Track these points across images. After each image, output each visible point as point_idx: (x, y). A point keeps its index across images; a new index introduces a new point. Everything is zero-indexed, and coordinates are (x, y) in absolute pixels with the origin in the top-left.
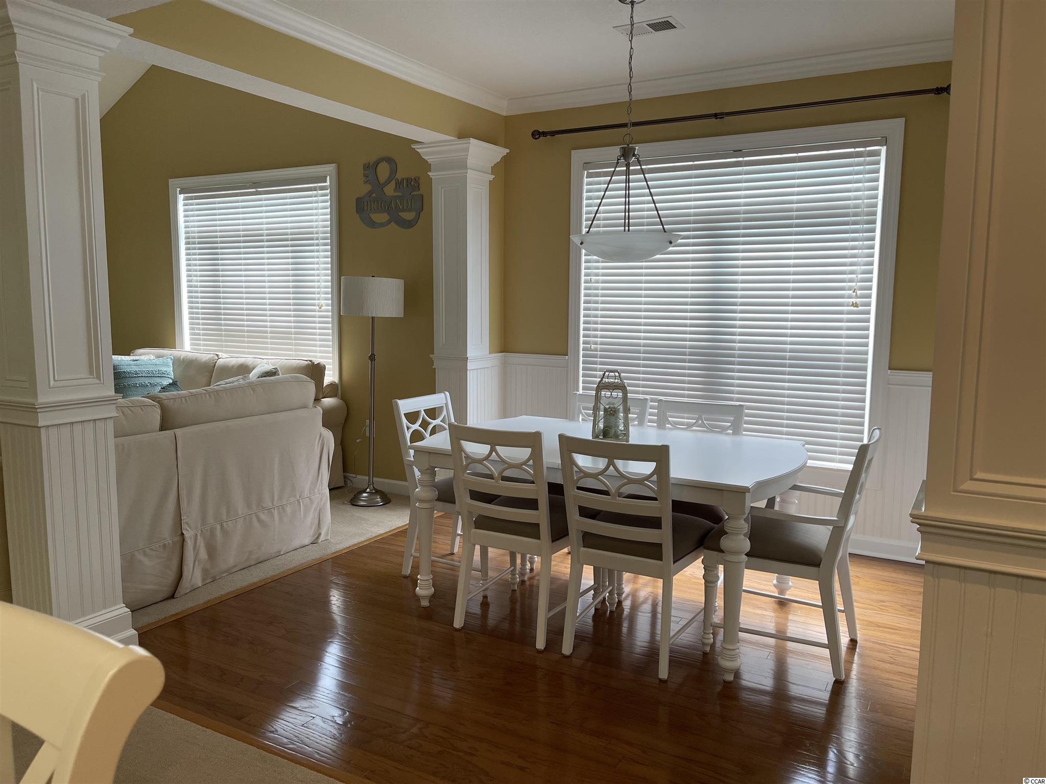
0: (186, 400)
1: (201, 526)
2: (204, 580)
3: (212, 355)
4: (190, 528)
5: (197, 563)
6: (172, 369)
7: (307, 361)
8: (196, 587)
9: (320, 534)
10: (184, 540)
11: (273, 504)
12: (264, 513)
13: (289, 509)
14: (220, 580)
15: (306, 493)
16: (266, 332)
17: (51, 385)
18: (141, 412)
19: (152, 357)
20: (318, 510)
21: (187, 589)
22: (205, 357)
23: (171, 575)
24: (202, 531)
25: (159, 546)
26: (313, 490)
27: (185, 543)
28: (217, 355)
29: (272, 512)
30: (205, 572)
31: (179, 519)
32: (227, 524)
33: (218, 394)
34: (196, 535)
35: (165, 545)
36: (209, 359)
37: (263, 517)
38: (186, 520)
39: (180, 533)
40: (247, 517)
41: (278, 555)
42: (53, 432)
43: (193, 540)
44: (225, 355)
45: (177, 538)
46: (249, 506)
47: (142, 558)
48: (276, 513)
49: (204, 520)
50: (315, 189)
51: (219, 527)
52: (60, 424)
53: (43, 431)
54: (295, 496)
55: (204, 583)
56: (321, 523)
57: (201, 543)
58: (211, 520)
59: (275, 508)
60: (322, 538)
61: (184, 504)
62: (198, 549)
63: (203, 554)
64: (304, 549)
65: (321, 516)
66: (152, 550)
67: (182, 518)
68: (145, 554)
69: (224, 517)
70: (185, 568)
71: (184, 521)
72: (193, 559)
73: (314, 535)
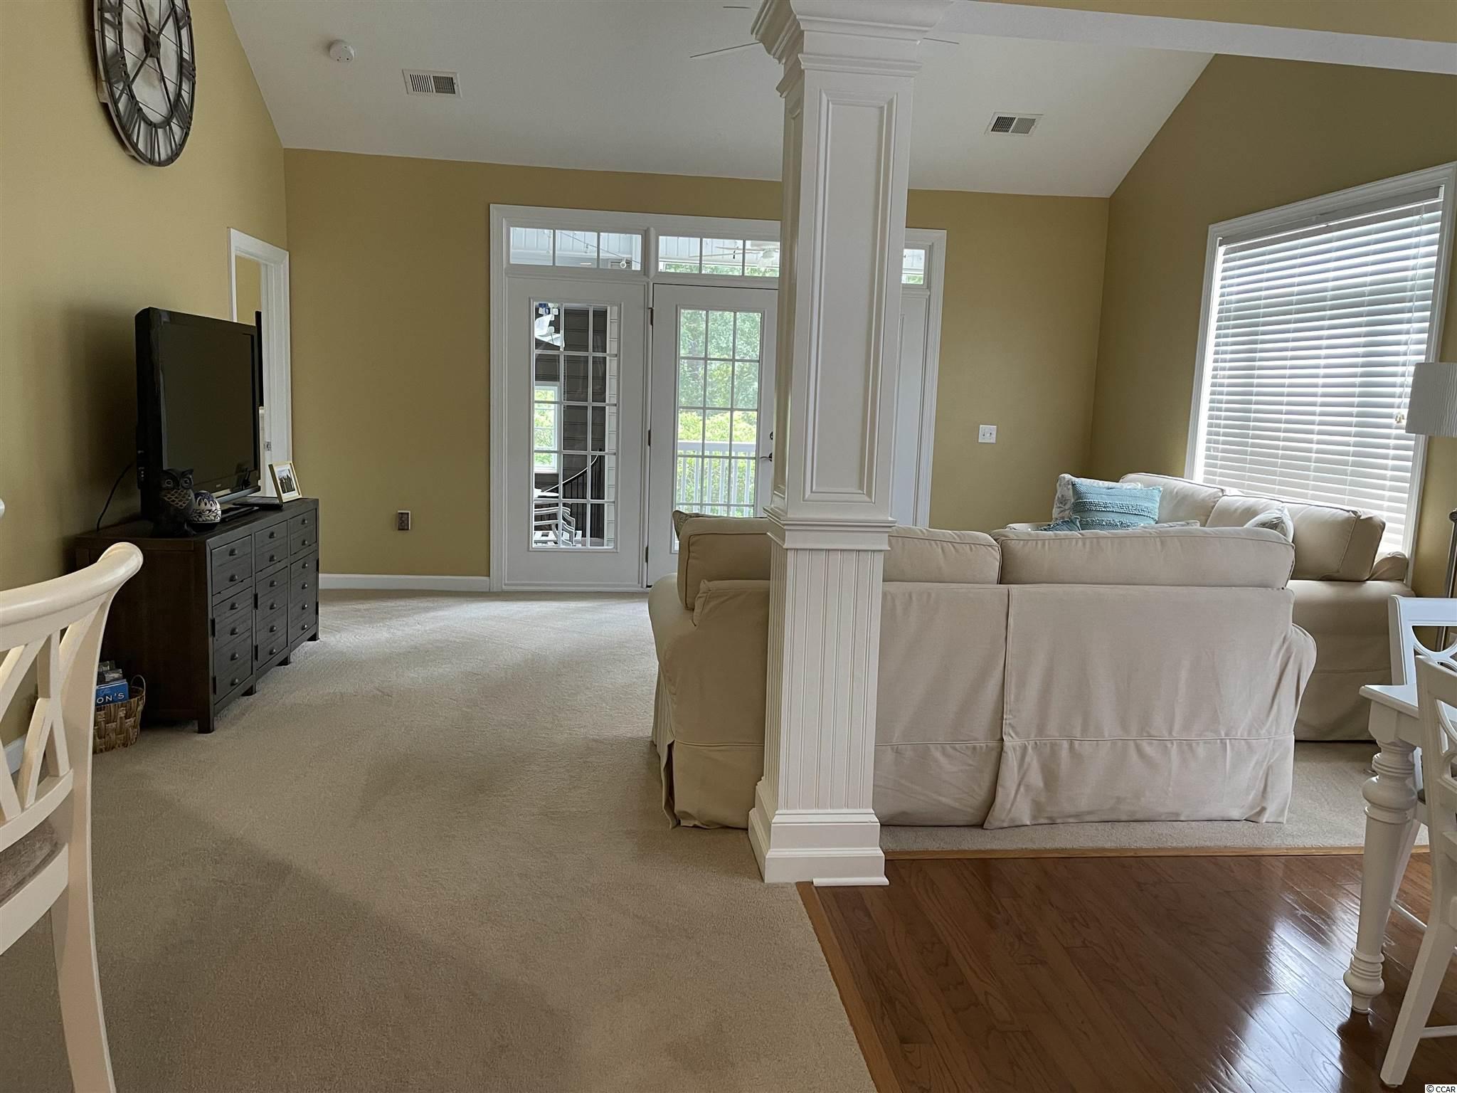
0: (1044, 545)
1: (1036, 736)
2: (1034, 817)
3: (1216, 490)
4: (1017, 733)
5: (1022, 789)
6: (1158, 504)
7: (1348, 511)
8: (1020, 824)
9: (1263, 809)
10: (1002, 749)
11: (1170, 733)
12: (1150, 744)
13: (1201, 751)
14: (1061, 826)
15: (1241, 731)
16: (1309, 460)
17: (807, 496)
18: (969, 551)
19: (1139, 486)
20: (1265, 766)
21: (1003, 821)
22: (1206, 492)
23: (981, 793)
24: (1036, 743)
25: (967, 747)
26: (1257, 731)
27: (1004, 754)
28: (1222, 490)
29: (1166, 746)
30: (1038, 808)
31: (1000, 715)
32: (1080, 745)
33: (1098, 542)
34: (1025, 748)
35: (974, 748)
36: (1209, 495)
37: (1149, 749)
38: (1010, 721)
39: (999, 737)
40: (1120, 743)
41: (1174, 819)
42: (803, 557)
43: (1019, 753)
44: (1234, 491)
45: (994, 744)
46: (1124, 725)
47: (938, 755)
48: (1174, 749)
49: (1041, 730)
50: (1417, 212)
51: (1065, 745)
52: (812, 550)
53: (790, 555)
54: (1217, 732)
55: (1033, 823)
56: (1269, 789)
57: (1033, 761)
58: (1053, 730)
59: (1175, 742)
60: (1266, 817)
61: (1010, 697)
62: (1027, 769)
63: (1035, 778)
64: (1225, 824)
65: (1270, 779)
66: (955, 749)
67: (1005, 717)
68: (944, 753)
69: (1077, 732)
70: (1000, 792)
71: (1008, 722)
72: (1017, 782)
73: (1252, 808)
